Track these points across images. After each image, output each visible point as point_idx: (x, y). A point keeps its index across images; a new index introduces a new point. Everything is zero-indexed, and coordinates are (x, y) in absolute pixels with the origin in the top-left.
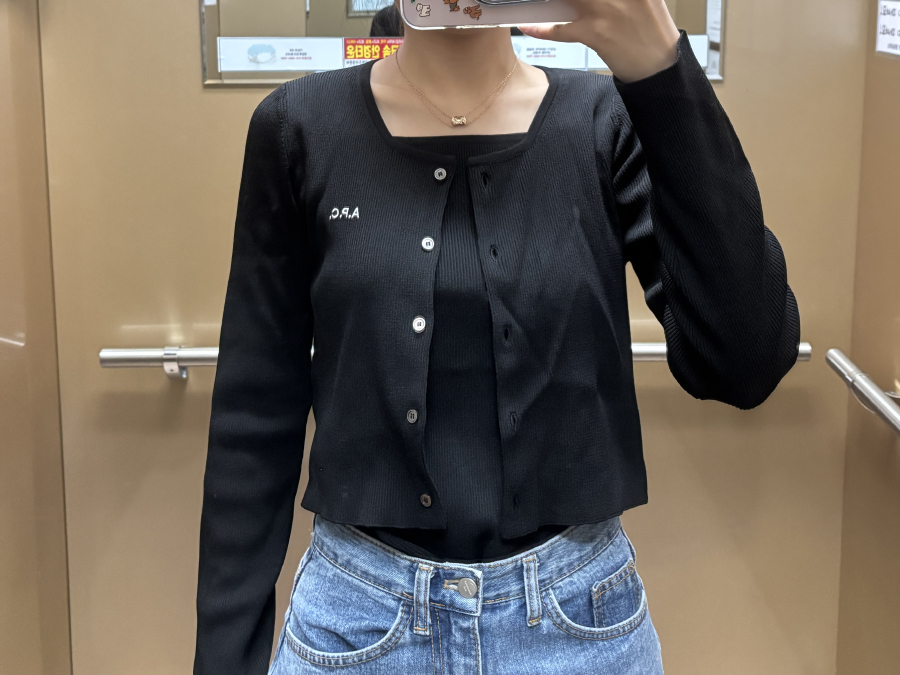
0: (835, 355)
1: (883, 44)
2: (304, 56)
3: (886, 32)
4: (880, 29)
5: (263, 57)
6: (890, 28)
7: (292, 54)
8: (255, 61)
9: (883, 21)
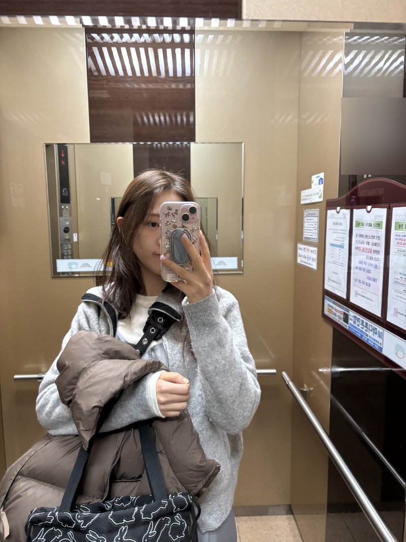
0: (284, 373)
1: (299, 260)
2: (89, 266)
3: (301, 256)
4: (298, 255)
5: (73, 266)
6: (301, 254)
7: (84, 265)
8: (70, 268)
9: (299, 252)
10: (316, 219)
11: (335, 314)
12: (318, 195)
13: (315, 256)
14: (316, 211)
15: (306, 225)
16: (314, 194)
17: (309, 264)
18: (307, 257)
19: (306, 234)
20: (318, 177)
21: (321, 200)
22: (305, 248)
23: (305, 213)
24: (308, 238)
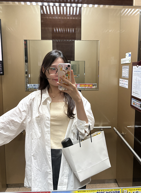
0: (114, 128)
1: (120, 85)
4: (120, 83)
10: (128, 69)
11: (136, 105)
12: (129, 61)
13: (127, 83)
14: (128, 67)
15: (123, 71)
16: (127, 60)
17: (125, 86)
18: (124, 83)
19: (123, 75)
20: (128, 54)
21: (130, 62)
22: (123, 80)
23: (123, 67)
24: (124, 76)
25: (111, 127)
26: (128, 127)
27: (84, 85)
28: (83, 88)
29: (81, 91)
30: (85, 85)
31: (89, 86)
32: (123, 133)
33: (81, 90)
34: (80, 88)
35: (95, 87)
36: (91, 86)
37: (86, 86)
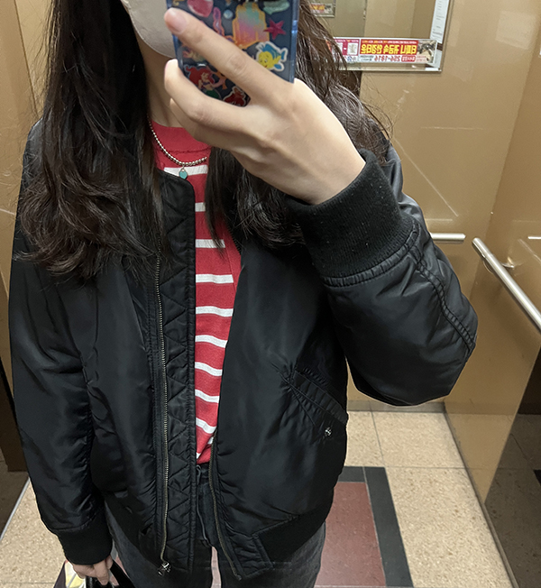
25: (462, 236)
26: (530, 238)
27: (380, 47)
28: (373, 60)
29: (364, 77)
30: (384, 45)
31: (399, 53)
32: (511, 263)
33: (361, 72)
34: (359, 59)
35: (429, 56)
36: (409, 49)
37: (385, 51)
